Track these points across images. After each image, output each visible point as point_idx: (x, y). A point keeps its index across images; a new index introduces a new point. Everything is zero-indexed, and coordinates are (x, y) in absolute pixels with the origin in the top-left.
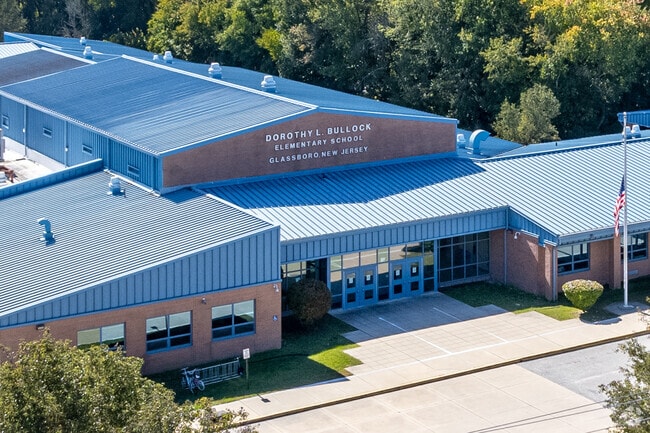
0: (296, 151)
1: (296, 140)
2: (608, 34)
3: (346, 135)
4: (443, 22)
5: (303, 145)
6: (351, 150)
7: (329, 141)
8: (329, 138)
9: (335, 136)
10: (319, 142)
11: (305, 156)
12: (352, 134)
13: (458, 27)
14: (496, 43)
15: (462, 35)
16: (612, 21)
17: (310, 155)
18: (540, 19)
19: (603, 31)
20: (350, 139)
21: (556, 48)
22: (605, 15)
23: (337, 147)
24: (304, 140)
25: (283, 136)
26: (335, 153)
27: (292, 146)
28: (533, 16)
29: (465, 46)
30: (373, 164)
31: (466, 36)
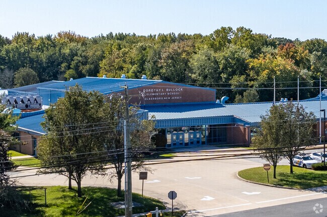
0: (155, 96)
1: (154, 92)
2: (279, 73)
3: (173, 92)
4: (215, 71)
5: (157, 94)
6: (175, 98)
7: (166, 94)
8: (167, 92)
9: (169, 92)
10: (163, 94)
11: (158, 99)
12: (175, 92)
13: (220, 73)
14: (236, 77)
15: (222, 75)
16: (281, 67)
17: (160, 98)
18: (253, 68)
19: (277, 72)
20: (175, 93)
21: (259, 78)
22: (279, 66)
23: (170, 96)
24: (158, 92)
25: (149, 90)
26: (169, 98)
27: (153, 94)
28: (250, 67)
29: (224, 80)
30: (184, 104)
31: (224, 76)
